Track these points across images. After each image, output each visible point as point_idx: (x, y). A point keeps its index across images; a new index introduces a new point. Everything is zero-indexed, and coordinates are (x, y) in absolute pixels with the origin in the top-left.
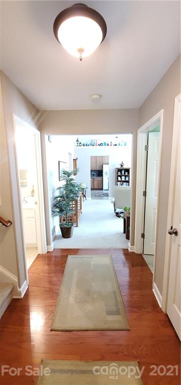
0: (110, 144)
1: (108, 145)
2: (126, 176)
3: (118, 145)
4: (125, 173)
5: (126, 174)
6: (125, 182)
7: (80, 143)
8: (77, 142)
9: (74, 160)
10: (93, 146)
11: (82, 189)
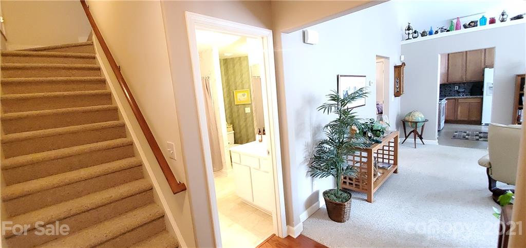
1: (492, 22)
7: (415, 32)
8: (407, 32)
9: (396, 67)
10: (448, 31)
11: (412, 123)
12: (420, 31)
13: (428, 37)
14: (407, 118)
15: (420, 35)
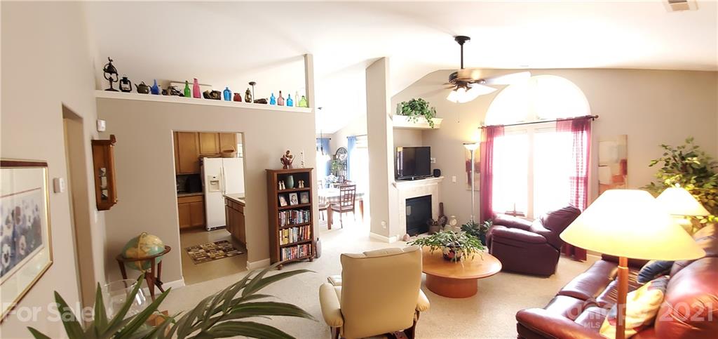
0: (243, 96)
1: (238, 98)
2: (299, 193)
3: (269, 101)
4: (296, 185)
5: (301, 186)
6: (299, 209)
7: (125, 80)
8: (108, 75)
9: (95, 143)
10: (181, 95)
11: (144, 261)
12: (135, 81)
13: (150, 97)
14: (130, 253)
15: (134, 89)
